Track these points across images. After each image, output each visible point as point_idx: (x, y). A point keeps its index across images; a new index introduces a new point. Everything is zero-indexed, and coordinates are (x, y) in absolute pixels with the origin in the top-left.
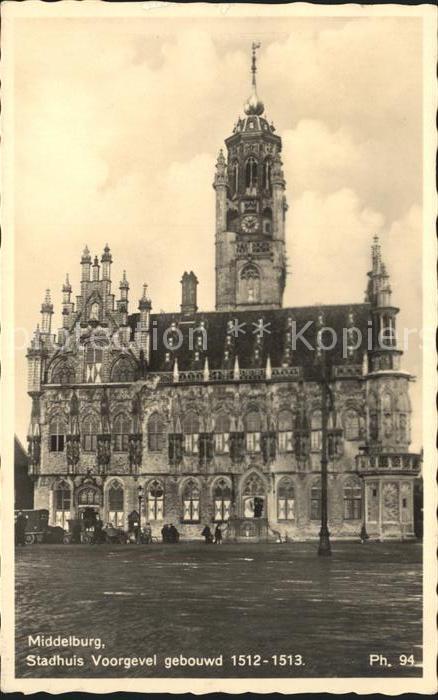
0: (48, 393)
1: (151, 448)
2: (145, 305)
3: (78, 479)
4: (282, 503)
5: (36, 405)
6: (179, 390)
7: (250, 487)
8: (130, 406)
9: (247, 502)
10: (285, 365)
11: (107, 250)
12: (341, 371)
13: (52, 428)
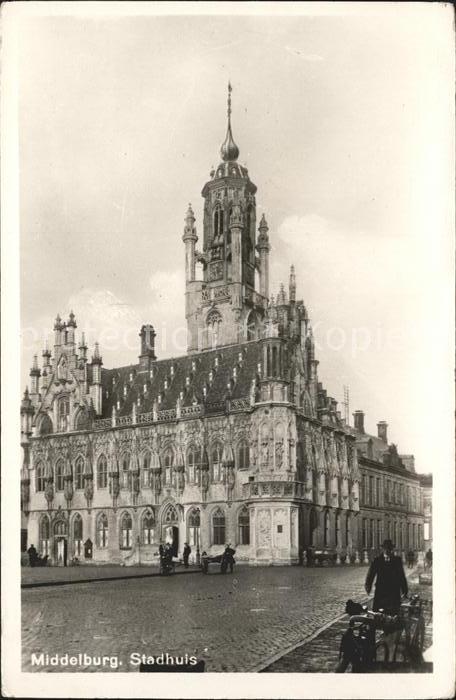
0: (34, 443)
1: (100, 485)
2: (98, 361)
3: (53, 513)
4: (192, 530)
5: (27, 453)
6: (117, 434)
7: (170, 517)
8: (85, 449)
9: (168, 530)
10: (194, 404)
11: (72, 316)
12: (233, 405)
13: (39, 472)
